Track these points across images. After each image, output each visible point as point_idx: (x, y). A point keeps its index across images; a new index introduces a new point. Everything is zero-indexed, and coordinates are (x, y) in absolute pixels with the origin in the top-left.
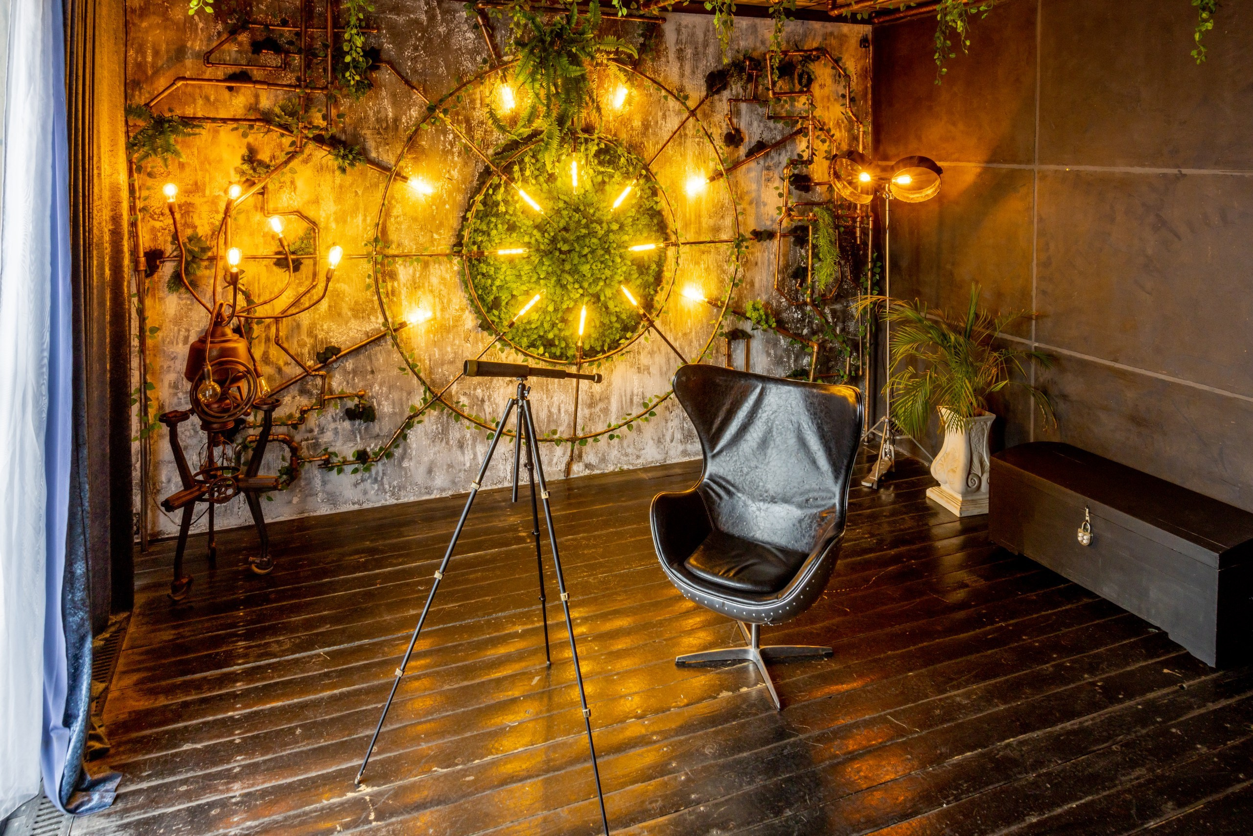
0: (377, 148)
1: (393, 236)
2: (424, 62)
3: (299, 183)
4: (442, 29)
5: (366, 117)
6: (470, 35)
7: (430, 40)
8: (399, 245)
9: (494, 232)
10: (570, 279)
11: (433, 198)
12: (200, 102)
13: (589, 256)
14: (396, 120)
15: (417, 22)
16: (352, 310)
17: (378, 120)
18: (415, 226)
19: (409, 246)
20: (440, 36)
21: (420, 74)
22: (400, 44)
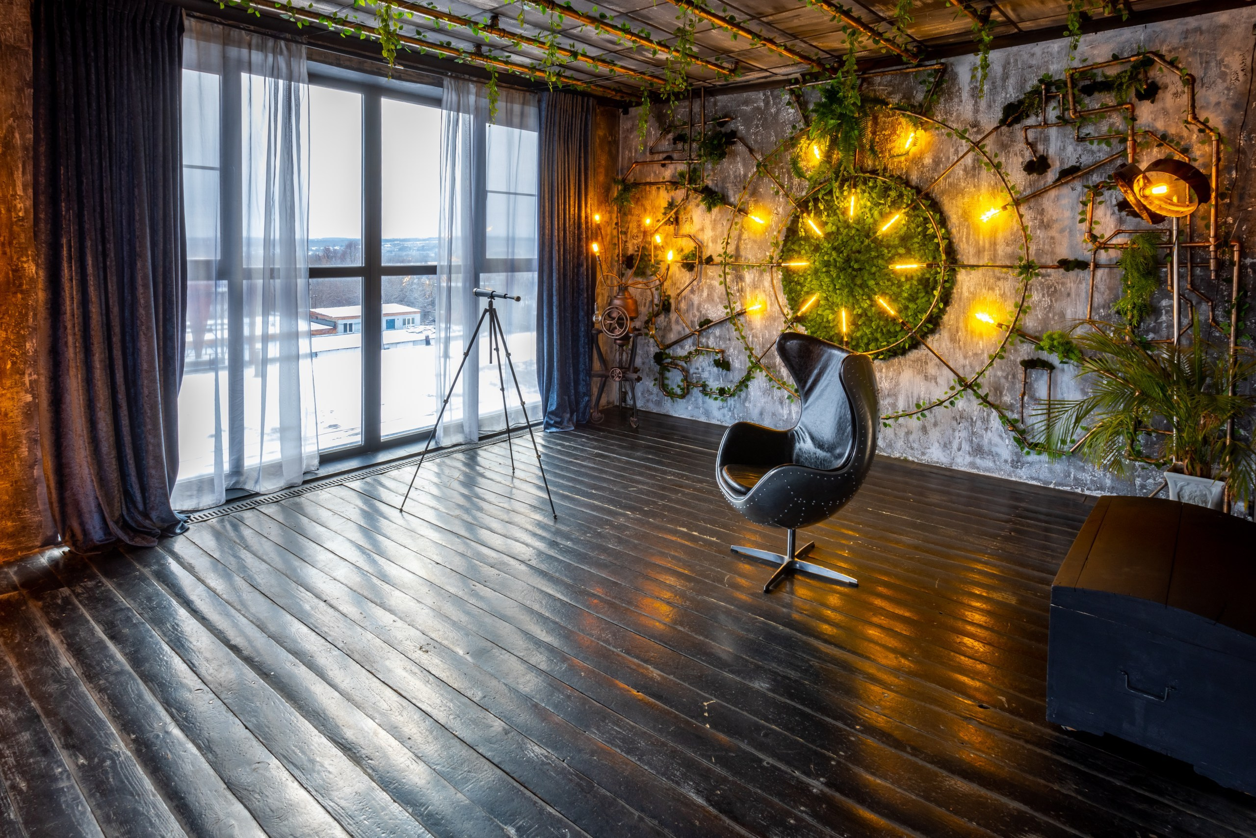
0: (734, 195)
1: (743, 253)
2: (762, 135)
3: (695, 218)
4: (773, 110)
5: (729, 176)
6: (791, 111)
7: (766, 119)
8: (745, 259)
9: (803, 252)
10: (861, 292)
11: (766, 228)
12: (652, 175)
13: (877, 274)
14: (745, 175)
15: (758, 108)
16: (719, 298)
17: (735, 177)
18: (756, 247)
19: (752, 260)
20: (772, 114)
21: (759, 143)
22: (748, 125)
